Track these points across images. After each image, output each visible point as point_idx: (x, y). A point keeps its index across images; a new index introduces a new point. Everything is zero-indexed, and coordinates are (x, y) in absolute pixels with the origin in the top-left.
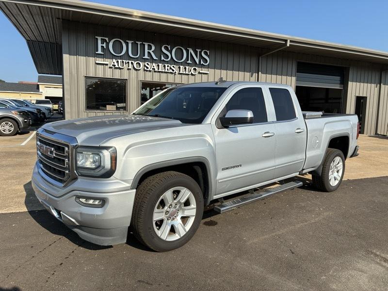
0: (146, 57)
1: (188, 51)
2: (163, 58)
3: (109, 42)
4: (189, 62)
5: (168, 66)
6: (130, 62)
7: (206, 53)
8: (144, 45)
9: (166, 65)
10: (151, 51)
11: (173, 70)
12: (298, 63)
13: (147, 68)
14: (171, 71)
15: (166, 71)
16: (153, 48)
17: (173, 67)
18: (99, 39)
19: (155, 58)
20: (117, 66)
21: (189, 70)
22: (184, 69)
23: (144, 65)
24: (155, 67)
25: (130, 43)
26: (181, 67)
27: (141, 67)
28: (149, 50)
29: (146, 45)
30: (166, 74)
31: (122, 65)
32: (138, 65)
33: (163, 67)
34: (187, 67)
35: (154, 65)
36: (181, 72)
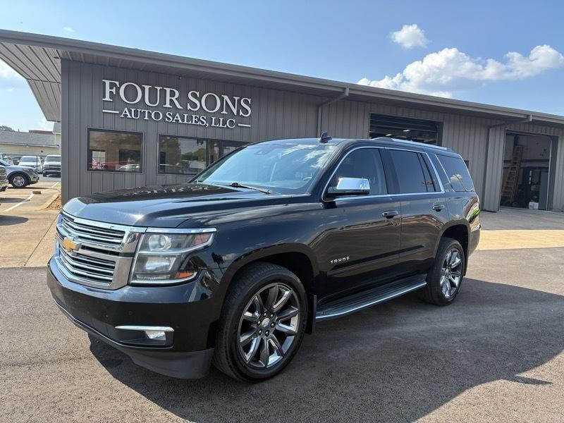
0: (168, 105)
1: (222, 100)
2: (189, 107)
3: (120, 87)
4: (224, 112)
5: (196, 117)
6: (147, 111)
7: (246, 102)
8: (165, 90)
9: (194, 116)
10: (174, 99)
11: (203, 123)
13: (169, 119)
14: (200, 123)
15: (194, 123)
16: (177, 94)
17: (203, 118)
18: (107, 82)
19: (179, 107)
20: (129, 116)
21: (224, 123)
22: (218, 121)
23: (165, 116)
24: (179, 119)
25: (147, 88)
26: (214, 118)
27: (161, 118)
28: (172, 97)
29: (168, 90)
30: (193, 127)
31: (136, 115)
32: (157, 115)
33: (190, 118)
34: (221, 119)
35: (177, 115)
36: (213, 125)
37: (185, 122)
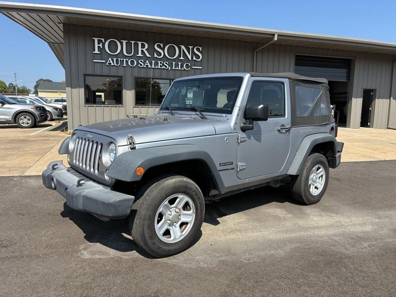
0: (140, 55)
1: (180, 48)
2: (156, 56)
3: (105, 42)
4: (182, 58)
5: (161, 63)
6: (125, 60)
7: (198, 50)
8: (138, 43)
9: (159, 62)
10: (144, 50)
11: (166, 67)
12: (297, 56)
13: (141, 65)
14: (164, 67)
15: (159, 67)
16: (146, 46)
17: (166, 63)
18: (96, 40)
19: (148, 55)
20: (112, 64)
21: (182, 66)
22: (177, 65)
23: (138, 63)
24: (149, 64)
25: (124, 42)
26: (174, 63)
27: (135, 64)
28: (142, 49)
29: (140, 44)
30: (159, 71)
31: (117, 63)
32: (132, 62)
33: (156, 64)
34: (180, 64)
35: (147, 62)
36: (174, 68)
37: (153, 67)
